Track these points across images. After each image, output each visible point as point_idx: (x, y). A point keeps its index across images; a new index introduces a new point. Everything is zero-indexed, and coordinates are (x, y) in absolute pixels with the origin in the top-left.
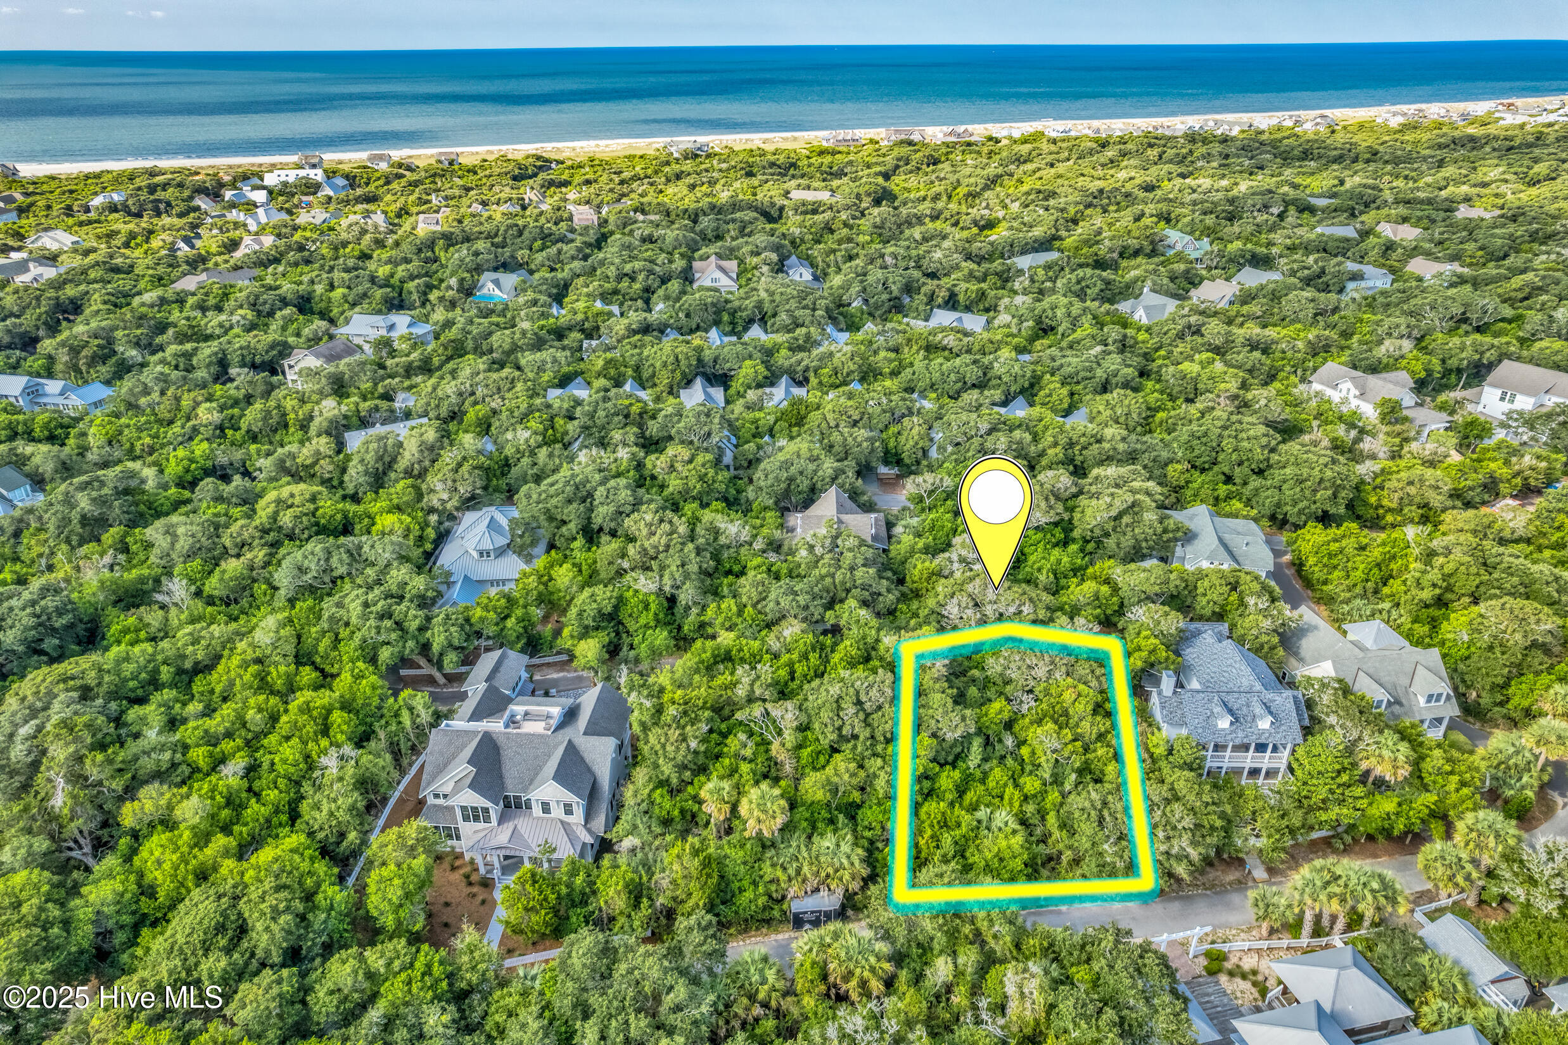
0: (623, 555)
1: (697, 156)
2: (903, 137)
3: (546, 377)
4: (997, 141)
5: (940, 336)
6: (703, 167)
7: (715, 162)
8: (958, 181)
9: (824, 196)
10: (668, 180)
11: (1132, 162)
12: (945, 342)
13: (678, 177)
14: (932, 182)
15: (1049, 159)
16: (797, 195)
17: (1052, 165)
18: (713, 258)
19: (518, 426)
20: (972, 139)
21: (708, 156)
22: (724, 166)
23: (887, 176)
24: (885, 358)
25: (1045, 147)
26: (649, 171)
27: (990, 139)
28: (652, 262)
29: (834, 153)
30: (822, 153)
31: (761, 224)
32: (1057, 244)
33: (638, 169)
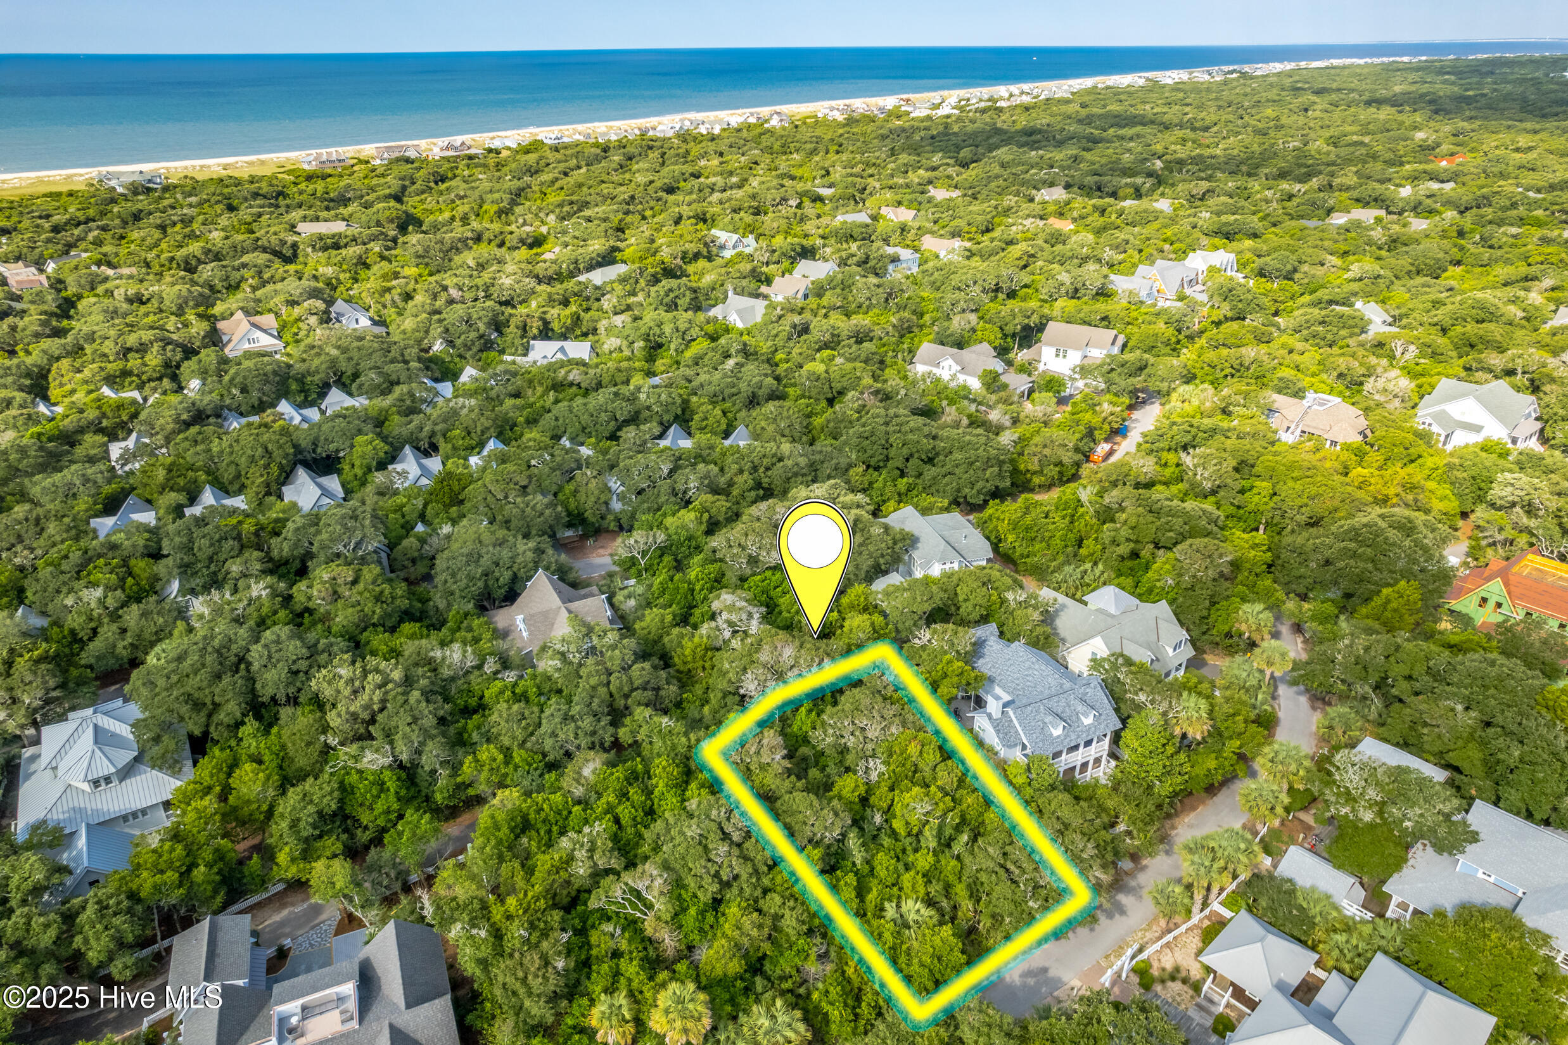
0: (325, 729)
1: (149, 190)
2: (397, 154)
3: (82, 505)
4: (498, 152)
5: (563, 372)
6: (166, 203)
7: (179, 196)
8: (481, 198)
9: (339, 227)
10: (125, 223)
11: (641, 165)
12: (571, 377)
13: (137, 217)
14: (453, 201)
15: (562, 167)
16: (308, 229)
17: (566, 174)
18: (239, 315)
19: (77, 585)
20: (473, 151)
21: (166, 189)
22: (193, 200)
23: (398, 198)
24: (514, 406)
25: (551, 156)
26: (91, 212)
27: (490, 151)
28: (162, 328)
29: (324, 177)
30: (310, 178)
31: (278, 267)
32: (619, 255)
33: (72, 209)
